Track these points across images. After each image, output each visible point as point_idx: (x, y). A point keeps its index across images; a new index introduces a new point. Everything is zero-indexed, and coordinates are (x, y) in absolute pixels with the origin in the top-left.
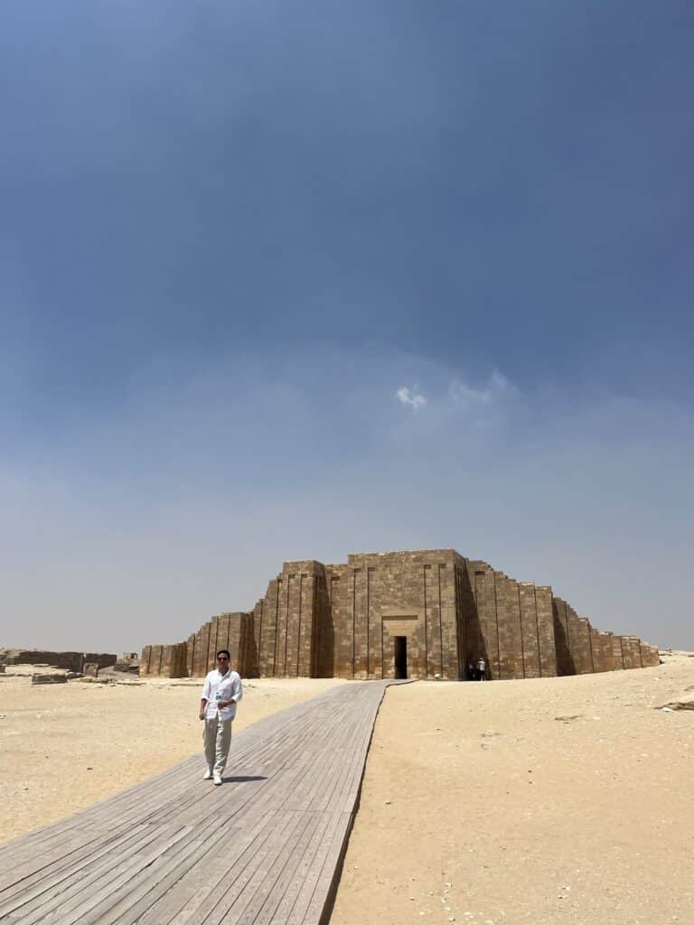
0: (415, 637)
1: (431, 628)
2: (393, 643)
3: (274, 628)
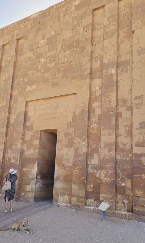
2: (37, 142)
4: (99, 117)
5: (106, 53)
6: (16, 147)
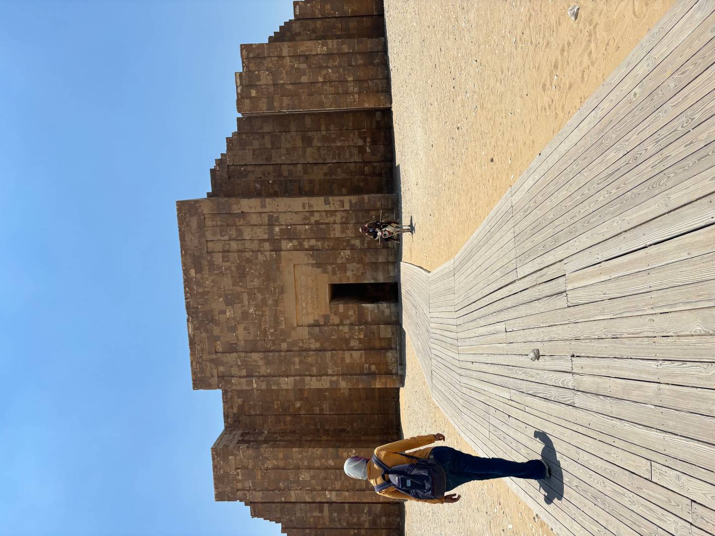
0: (330, 268)
1: (313, 242)
2: (341, 307)
3: (326, 506)
4: (318, 241)
5: (258, 236)
6: (347, 333)
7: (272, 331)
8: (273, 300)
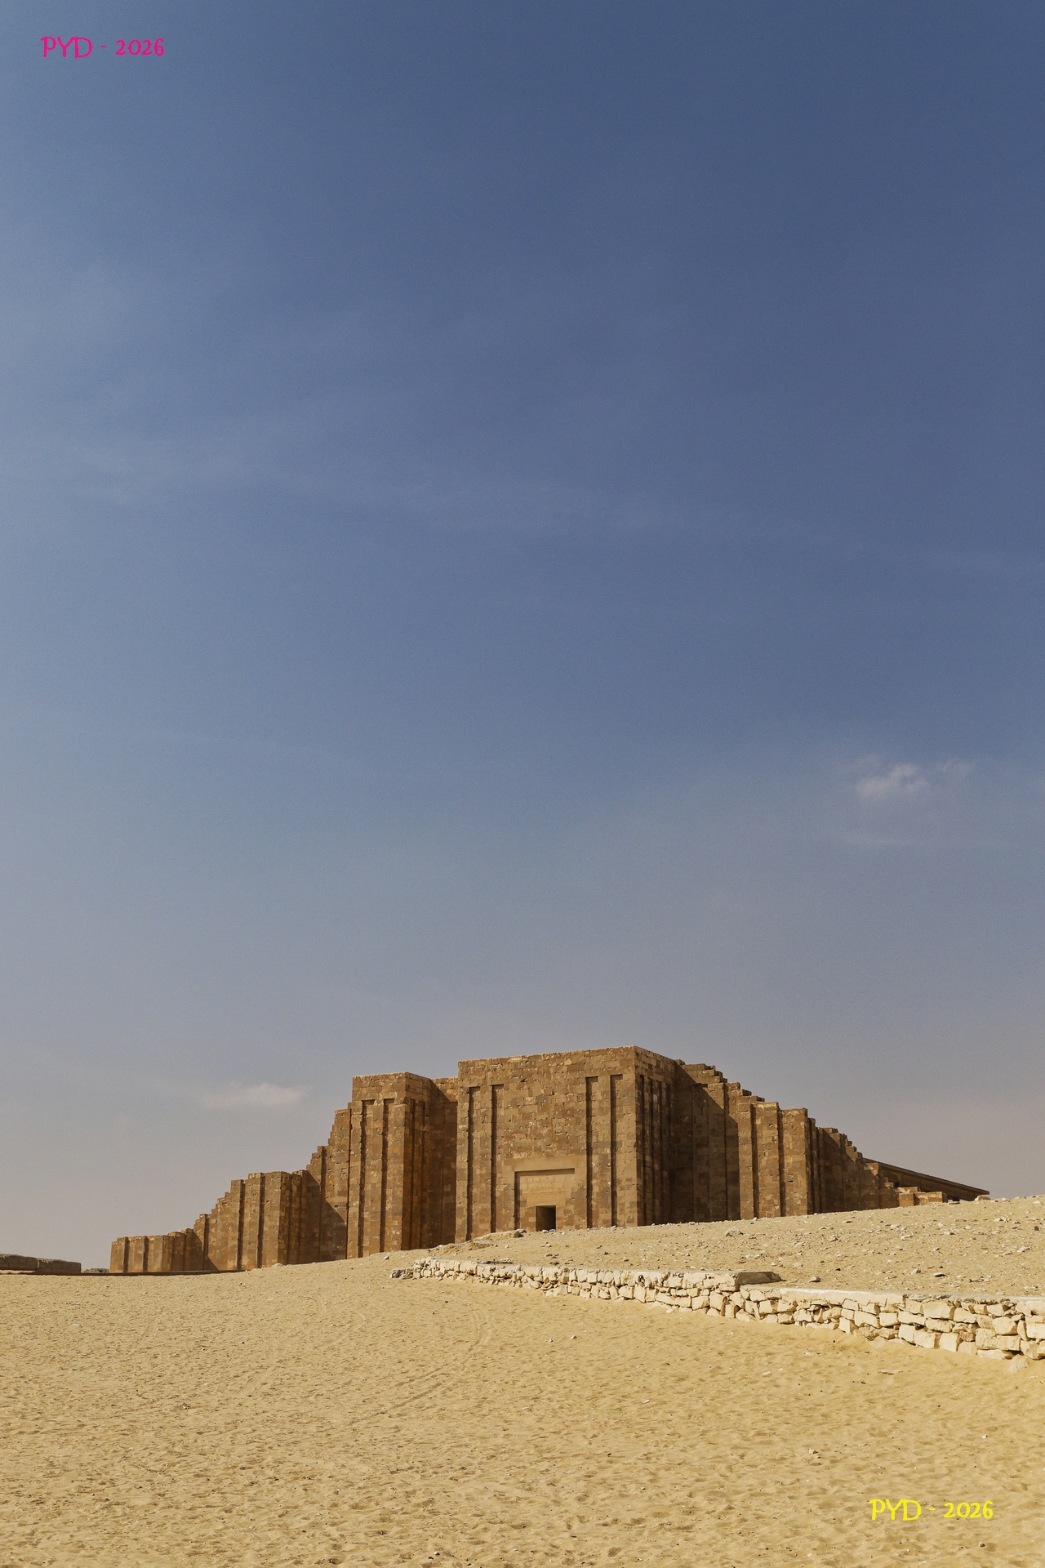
0: (571, 1207)
1: (596, 1189)
2: (533, 1219)
3: (345, 1200)
7: (512, 1145)
8: (540, 1147)
